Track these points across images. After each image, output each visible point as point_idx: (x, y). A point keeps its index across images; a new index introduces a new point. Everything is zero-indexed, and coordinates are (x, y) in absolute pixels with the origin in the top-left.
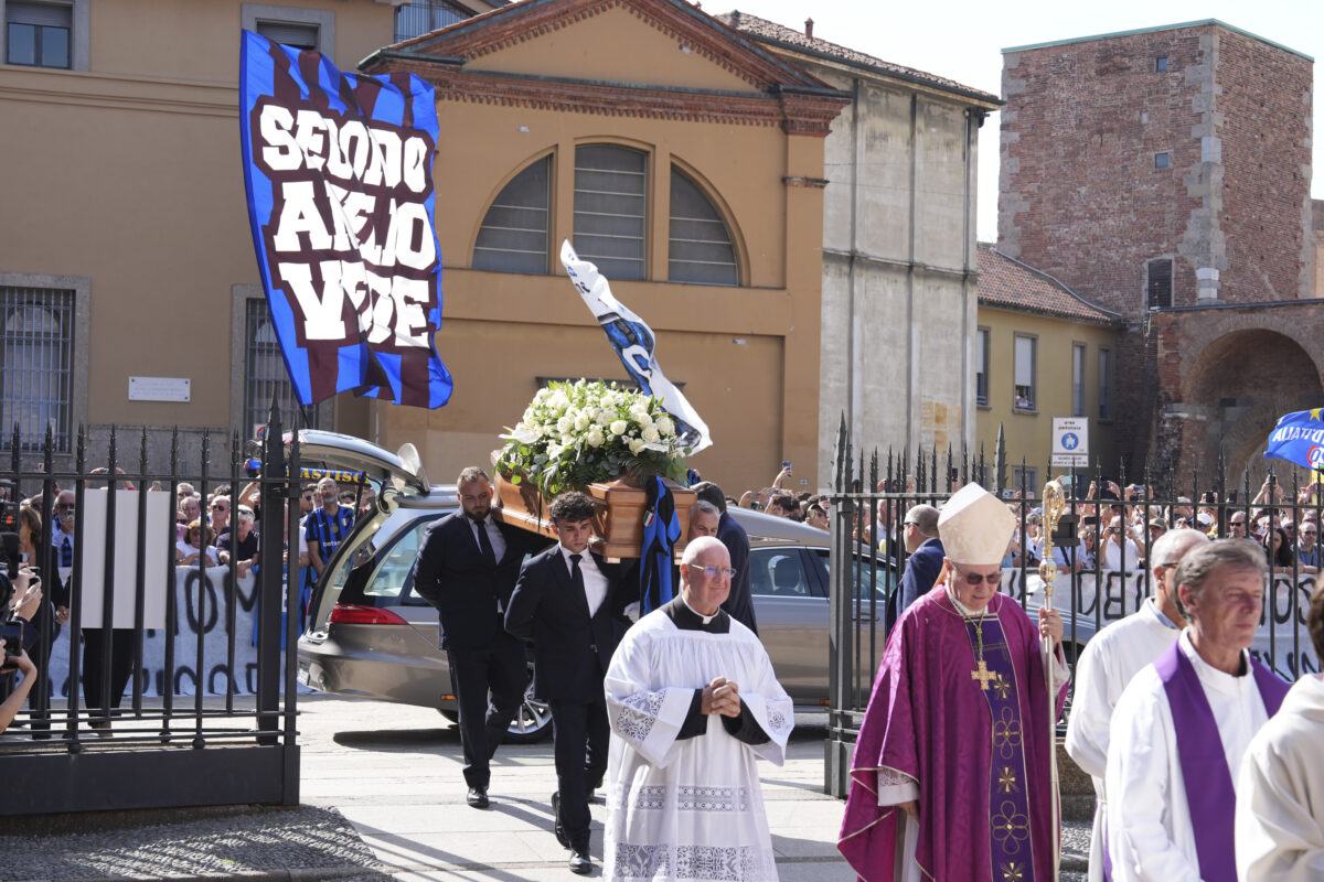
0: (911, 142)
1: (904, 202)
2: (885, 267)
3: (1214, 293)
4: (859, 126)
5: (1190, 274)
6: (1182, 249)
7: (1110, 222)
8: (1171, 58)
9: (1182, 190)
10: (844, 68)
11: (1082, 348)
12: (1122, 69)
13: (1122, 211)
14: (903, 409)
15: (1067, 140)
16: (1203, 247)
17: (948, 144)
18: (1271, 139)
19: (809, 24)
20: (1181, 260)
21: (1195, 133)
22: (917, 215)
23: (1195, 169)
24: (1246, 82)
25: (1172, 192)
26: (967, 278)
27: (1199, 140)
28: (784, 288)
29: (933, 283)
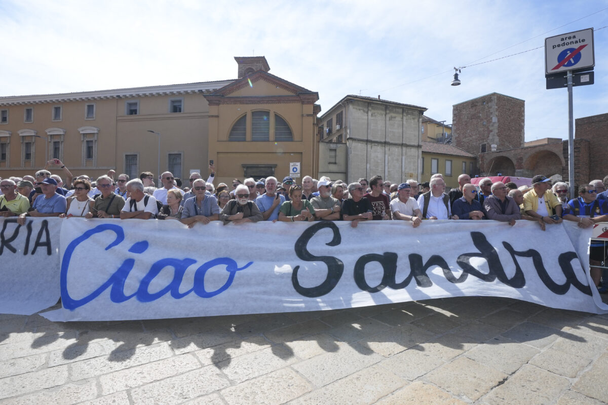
0: (402, 118)
1: (401, 131)
2: (395, 145)
3: (495, 150)
4: (387, 116)
5: (490, 146)
6: (488, 141)
7: (474, 137)
8: (486, 102)
9: (488, 128)
10: (381, 103)
11: (465, 162)
12: (476, 106)
13: (476, 134)
14: (400, 174)
15: (465, 121)
16: (493, 141)
17: (414, 119)
18: (512, 118)
19: (379, 96)
20: (488, 143)
21: (491, 117)
22: (404, 133)
23: (491, 124)
24: (505, 105)
25: (486, 129)
26: (419, 146)
27: (492, 118)
28: (302, 141)
29: (409, 148)
